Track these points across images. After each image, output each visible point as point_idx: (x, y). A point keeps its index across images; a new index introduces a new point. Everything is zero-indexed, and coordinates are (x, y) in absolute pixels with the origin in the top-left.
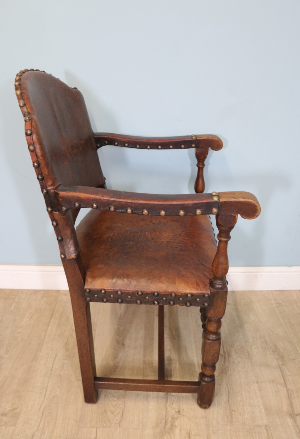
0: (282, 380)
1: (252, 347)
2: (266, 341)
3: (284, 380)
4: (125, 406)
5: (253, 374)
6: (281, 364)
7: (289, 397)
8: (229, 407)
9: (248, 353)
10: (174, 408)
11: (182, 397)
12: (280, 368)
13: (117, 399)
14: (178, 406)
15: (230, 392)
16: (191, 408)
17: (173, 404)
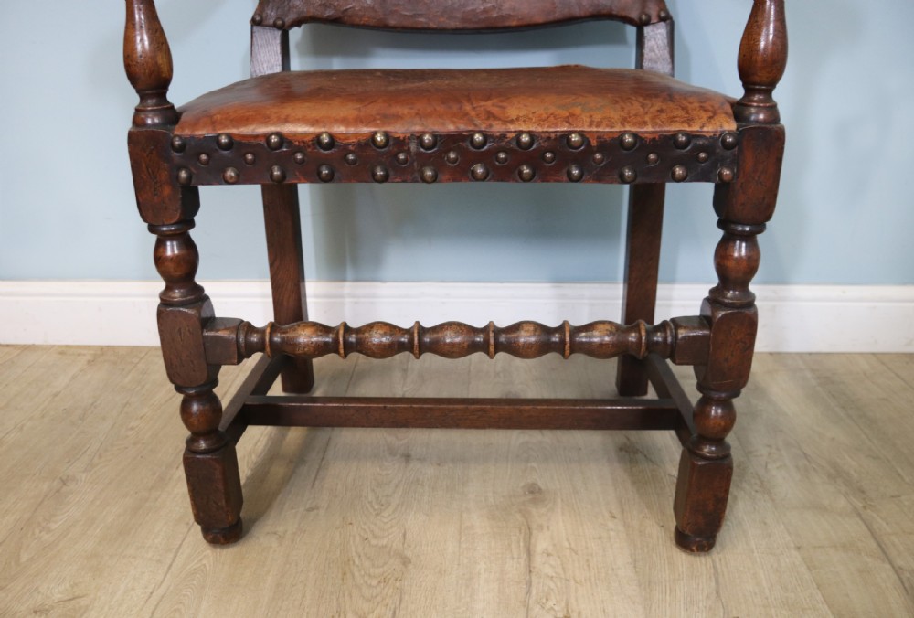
0: (874, 545)
1: (769, 467)
2: (805, 454)
3: (880, 545)
4: (401, 600)
5: (782, 527)
6: (861, 505)
7: (905, 588)
8: (722, 610)
9: (760, 479)
10: (552, 608)
11: (575, 581)
12: (859, 515)
13: (380, 582)
14: (563, 604)
15: (719, 571)
16: (604, 611)
17: (547, 600)
